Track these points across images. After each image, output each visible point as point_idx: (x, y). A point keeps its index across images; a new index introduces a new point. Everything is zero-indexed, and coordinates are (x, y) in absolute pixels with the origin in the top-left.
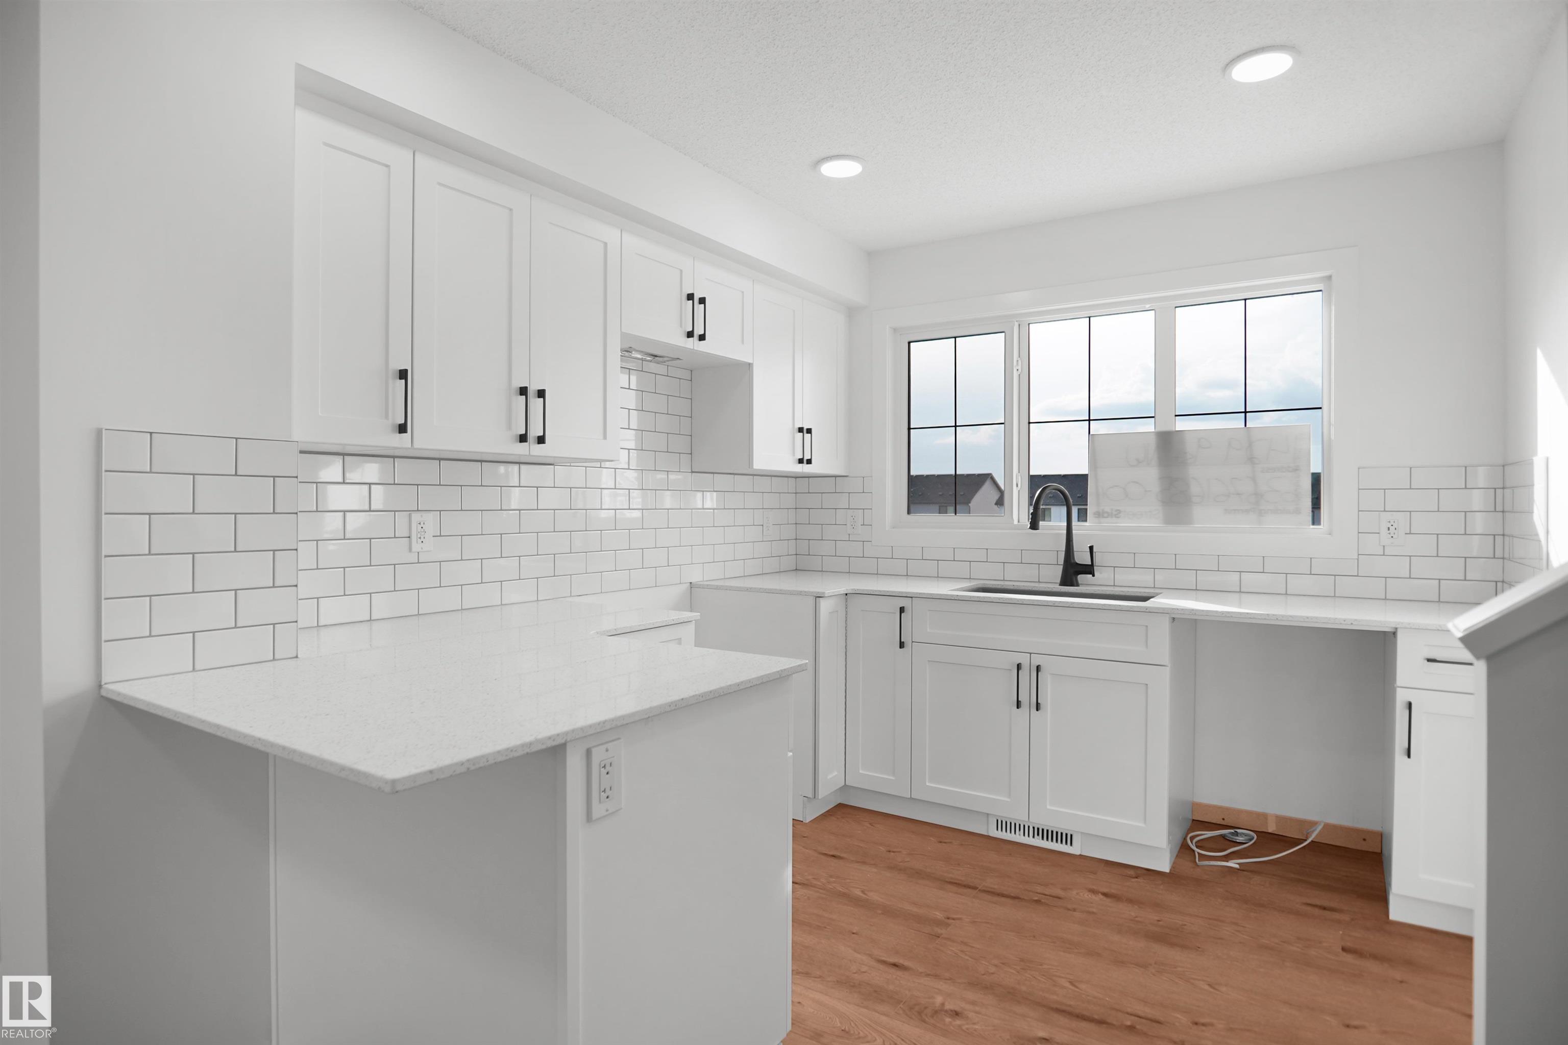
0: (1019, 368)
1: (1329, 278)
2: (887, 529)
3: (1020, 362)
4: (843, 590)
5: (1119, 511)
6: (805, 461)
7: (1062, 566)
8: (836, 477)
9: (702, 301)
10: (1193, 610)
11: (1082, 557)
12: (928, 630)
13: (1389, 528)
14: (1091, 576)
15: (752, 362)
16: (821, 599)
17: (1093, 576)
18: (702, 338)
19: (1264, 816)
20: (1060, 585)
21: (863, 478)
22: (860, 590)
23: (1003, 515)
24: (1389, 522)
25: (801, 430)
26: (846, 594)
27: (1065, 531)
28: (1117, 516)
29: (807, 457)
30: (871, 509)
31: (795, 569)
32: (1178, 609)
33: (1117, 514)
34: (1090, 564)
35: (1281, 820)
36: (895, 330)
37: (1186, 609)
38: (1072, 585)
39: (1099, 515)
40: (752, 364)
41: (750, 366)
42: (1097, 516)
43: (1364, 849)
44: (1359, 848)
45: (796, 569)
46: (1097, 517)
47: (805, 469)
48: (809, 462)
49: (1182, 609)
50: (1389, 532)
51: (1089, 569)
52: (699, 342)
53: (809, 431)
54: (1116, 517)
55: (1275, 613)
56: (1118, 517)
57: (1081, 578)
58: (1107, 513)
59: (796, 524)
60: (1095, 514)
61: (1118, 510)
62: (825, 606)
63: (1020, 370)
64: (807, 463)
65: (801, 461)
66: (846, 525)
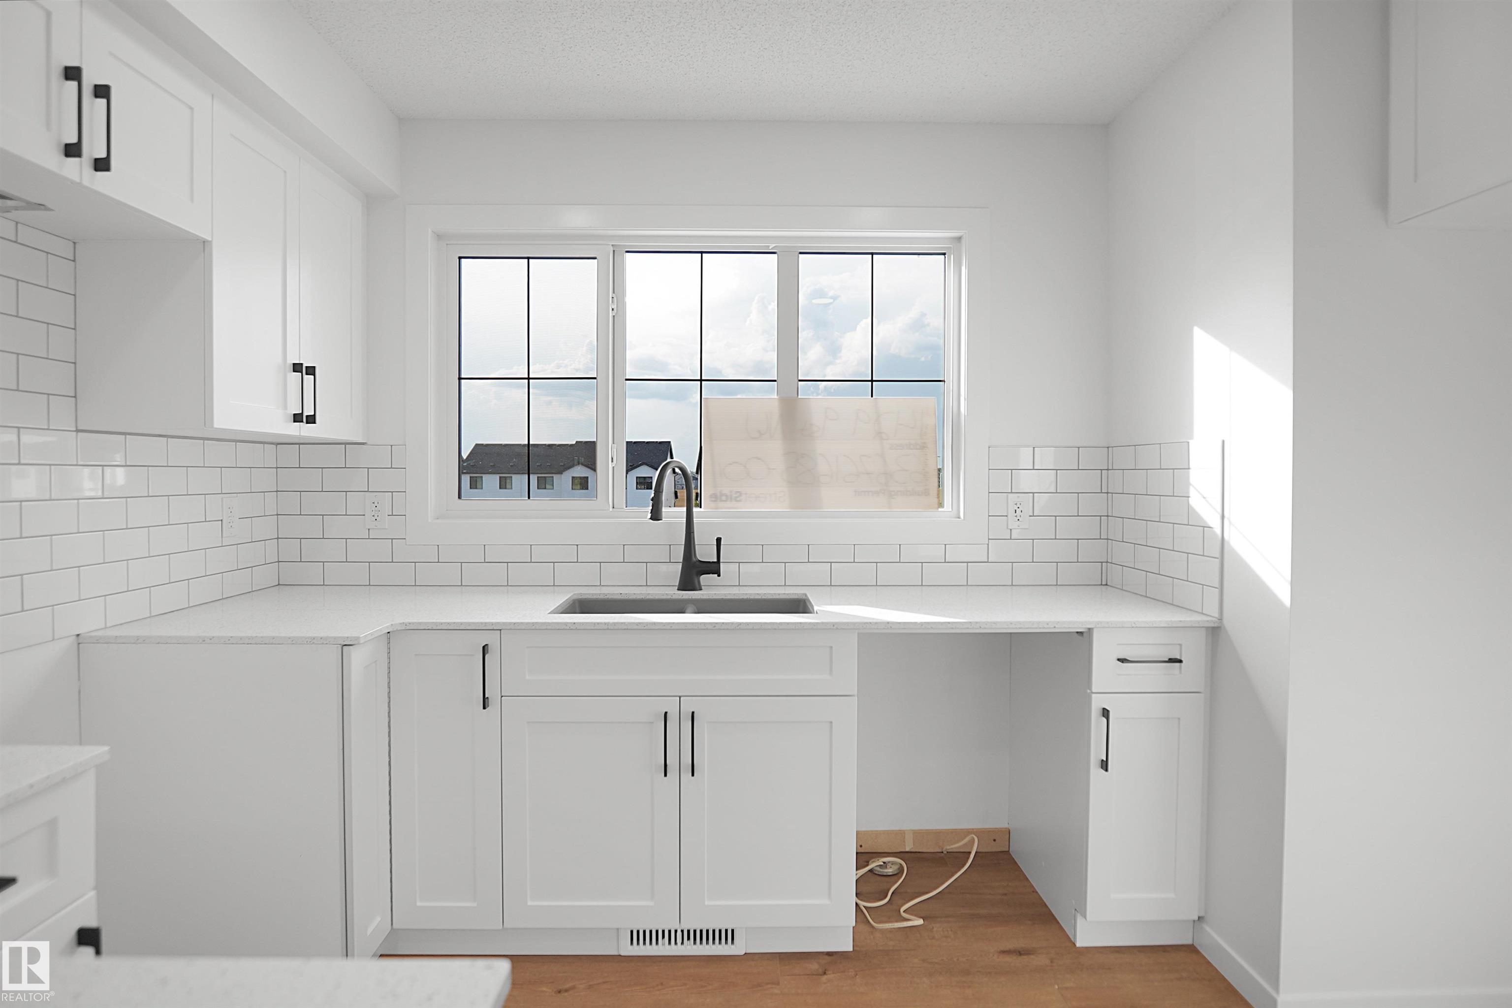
0: (615, 307)
1: (959, 239)
2: (429, 521)
3: (615, 298)
4: (384, 626)
5: (740, 494)
6: (304, 420)
7: (680, 565)
8: (346, 444)
9: (102, 91)
10: (888, 623)
11: (705, 553)
12: (527, 677)
13: (1016, 510)
14: (716, 575)
15: (210, 239)
16: (351, 647)
17: (719, 576)
18: (102, 165)
19: (901, 834)
20: (678, 590)
21: (391, 446)
22: (413, 623)
23: (595, 499)
24: (1016, 504)
25: (297, 368)
26: (389, 633)
27: (685, 519)
28: (738, 499)
29: (309, 411)
30: (405, 492)
31: (277, 583)
32: (870, 623)
33: (737, 497)
34: (715, 560)
35: (918, 835)
36: (439, 237)
37: (880, 623)
38: (694, 589)
39: (715, 498)
40: (210, 242)
41: (205, 244)
42: (713, 499)
43: (994, 850)
44: (989, 850)
45: (279, 585)
46: (715, 501)
47: (304, 430)
48: (311, 420)
49: (876, 623)
50: (1016, 514)
51: (714, 568)
52: (95, 172)
53: (311, 371)
54: (736, 501)
55: (977, 620)
56: (740, 501)
57: (704, 579)
58: (726, 496)
59: (277, 515)
60: (711, 496)
61: (738, 492)
62: (357, 659)
63: (615, 310)
64: (307, 423)
65: (297, 418)
66: (364, 515)
